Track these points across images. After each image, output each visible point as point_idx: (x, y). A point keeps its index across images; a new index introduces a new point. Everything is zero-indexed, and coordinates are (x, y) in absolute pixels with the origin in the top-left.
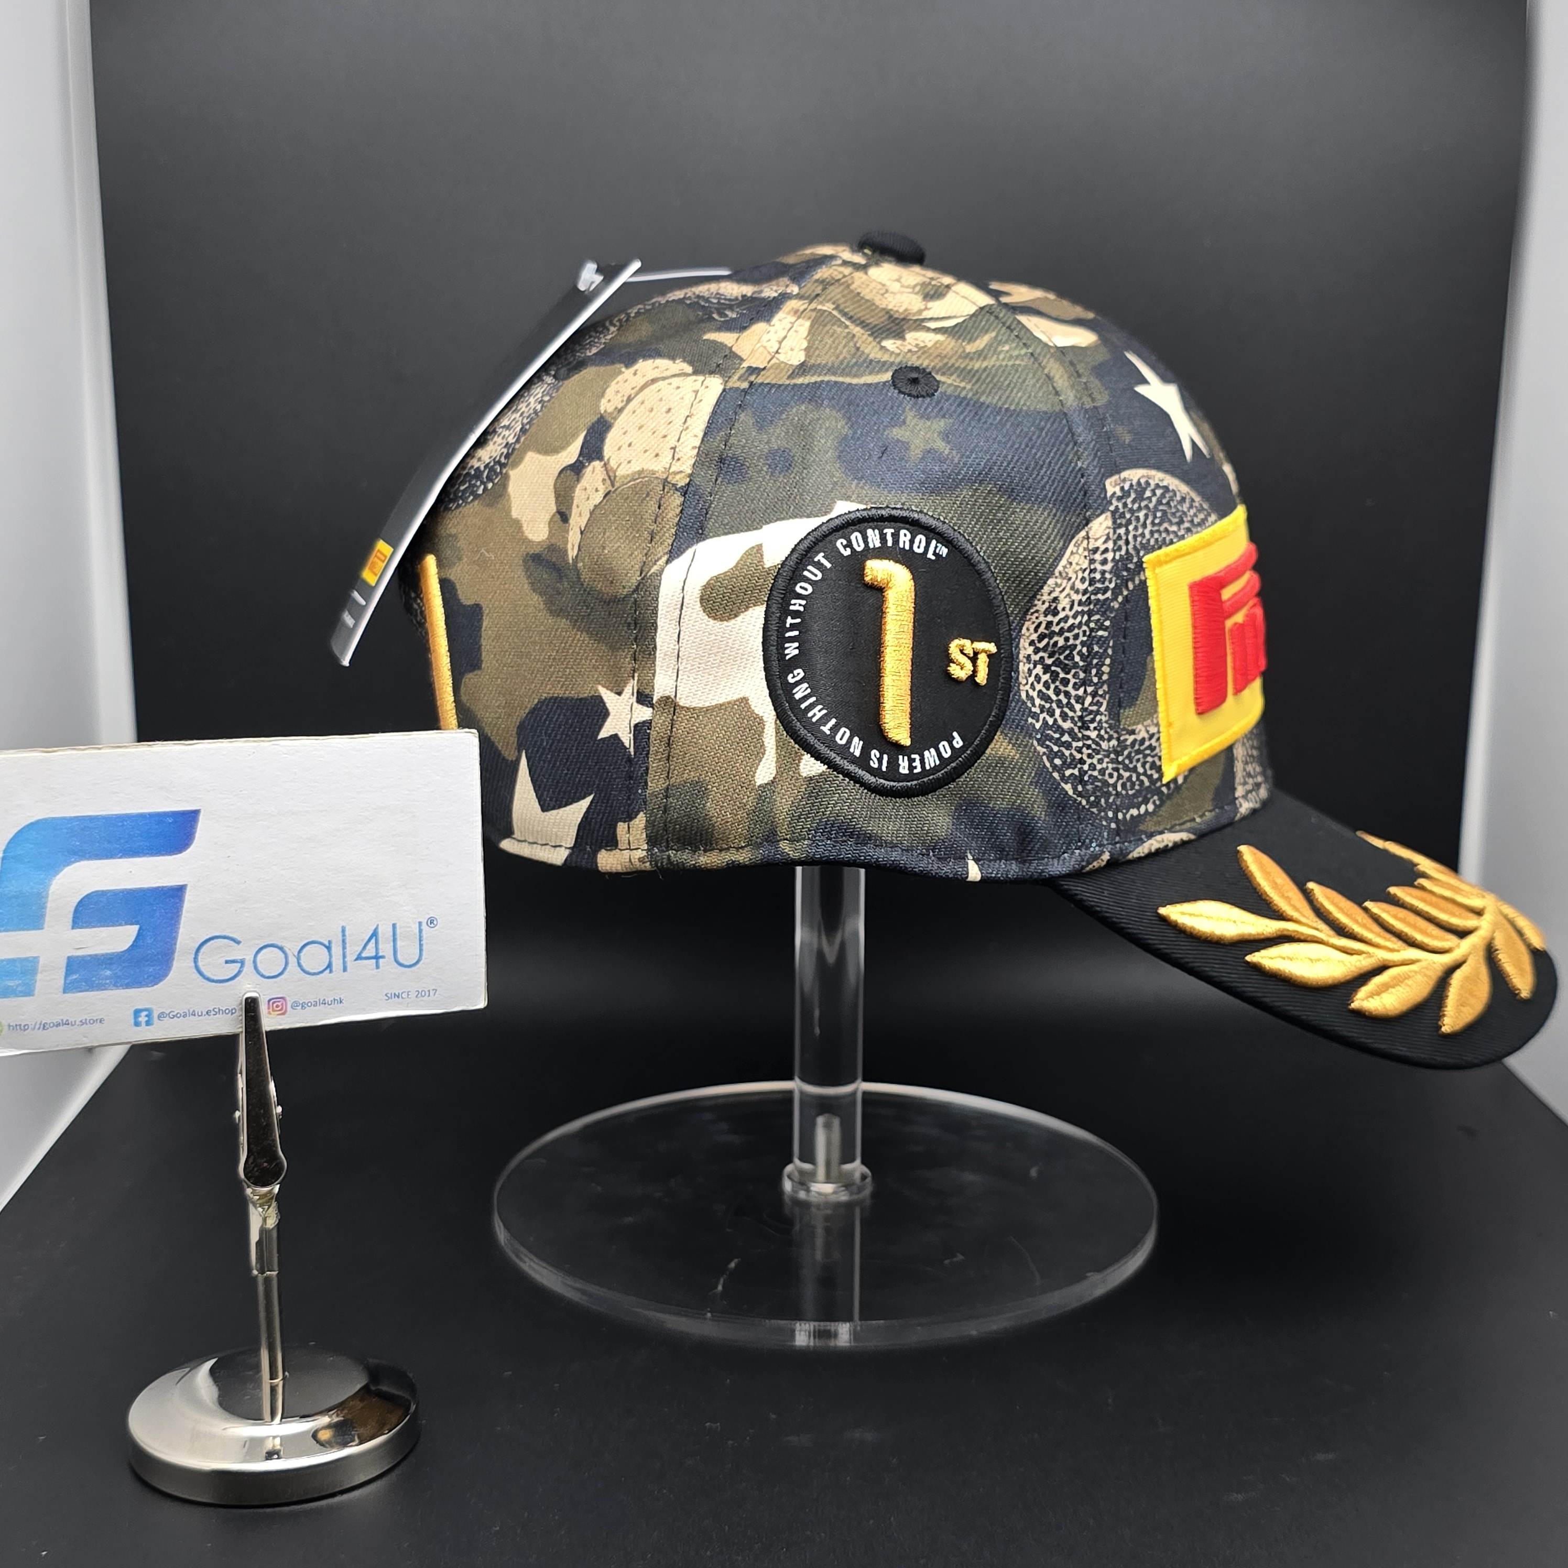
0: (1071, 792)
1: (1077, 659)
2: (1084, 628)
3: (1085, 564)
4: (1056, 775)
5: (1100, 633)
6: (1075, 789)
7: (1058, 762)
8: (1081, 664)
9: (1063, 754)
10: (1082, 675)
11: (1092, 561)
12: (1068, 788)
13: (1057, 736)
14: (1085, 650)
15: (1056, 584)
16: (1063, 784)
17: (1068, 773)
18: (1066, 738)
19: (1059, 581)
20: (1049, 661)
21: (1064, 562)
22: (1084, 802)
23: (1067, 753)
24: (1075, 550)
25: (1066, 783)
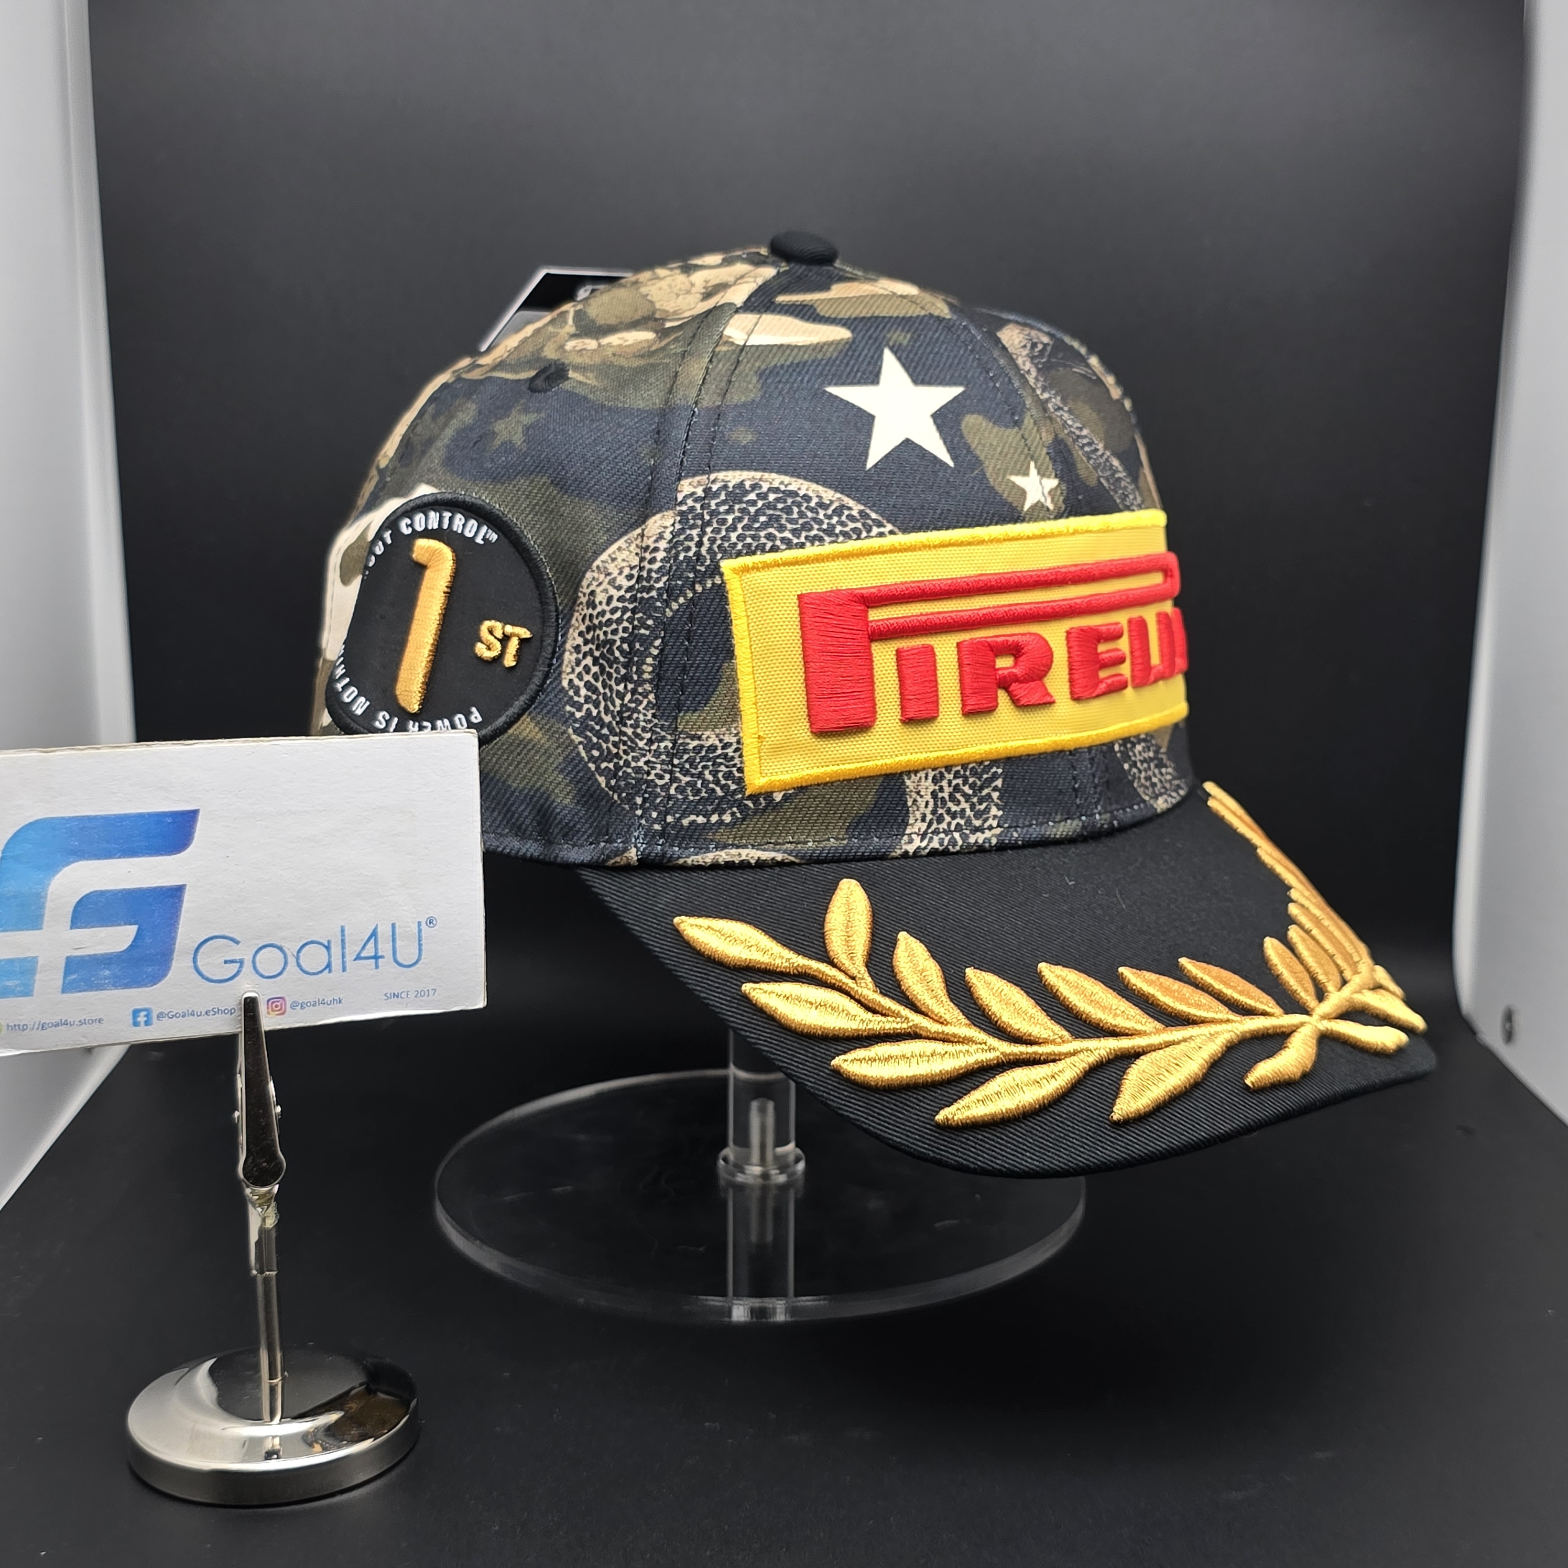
0: (603, 785)
1: (617, 654)
2: (625, 624)
3: (635, 561)
4: (592, 766)
5: (642, 631)
6: (608, 783)
7: (596, 753)
8: (622, 659)
9: (601, 746)
10: (623, 671)
11: (642, 559)
12: (602, 780)
13: (598, 727)
14: (625, 646)
15: (594, 579)
16: (597, 776)
17: (604, 765)
18: (605, 731)
19: (596, 575)
20: (597, 654)
21: (604, 556)
22: (616, 797)
23: (604, 746)
24: (624, 546)
25: (600, 775)
